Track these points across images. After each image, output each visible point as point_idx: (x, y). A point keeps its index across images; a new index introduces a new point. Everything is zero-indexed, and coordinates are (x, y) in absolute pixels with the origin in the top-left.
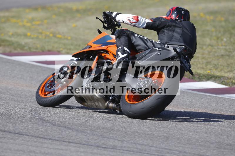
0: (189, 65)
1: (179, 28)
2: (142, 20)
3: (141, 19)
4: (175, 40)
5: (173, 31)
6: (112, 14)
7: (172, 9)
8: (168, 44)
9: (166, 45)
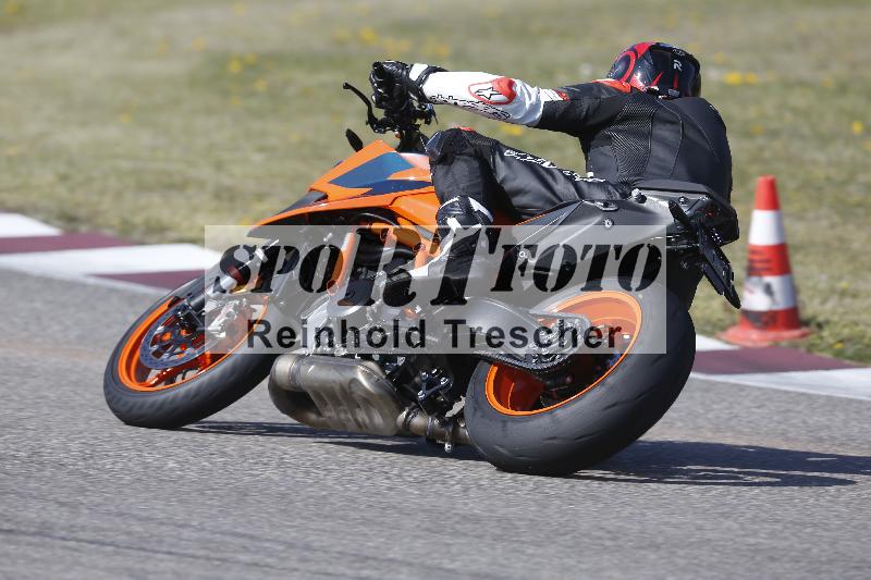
0: (724, 269)
1: (669, 126)
2: (526, 96)
3: (525, 91)
4: (655, 171)
5: (648, 136)
6: (408, 73)
7: (633, 49)
8: (640, 189)
9: (635, 192)
